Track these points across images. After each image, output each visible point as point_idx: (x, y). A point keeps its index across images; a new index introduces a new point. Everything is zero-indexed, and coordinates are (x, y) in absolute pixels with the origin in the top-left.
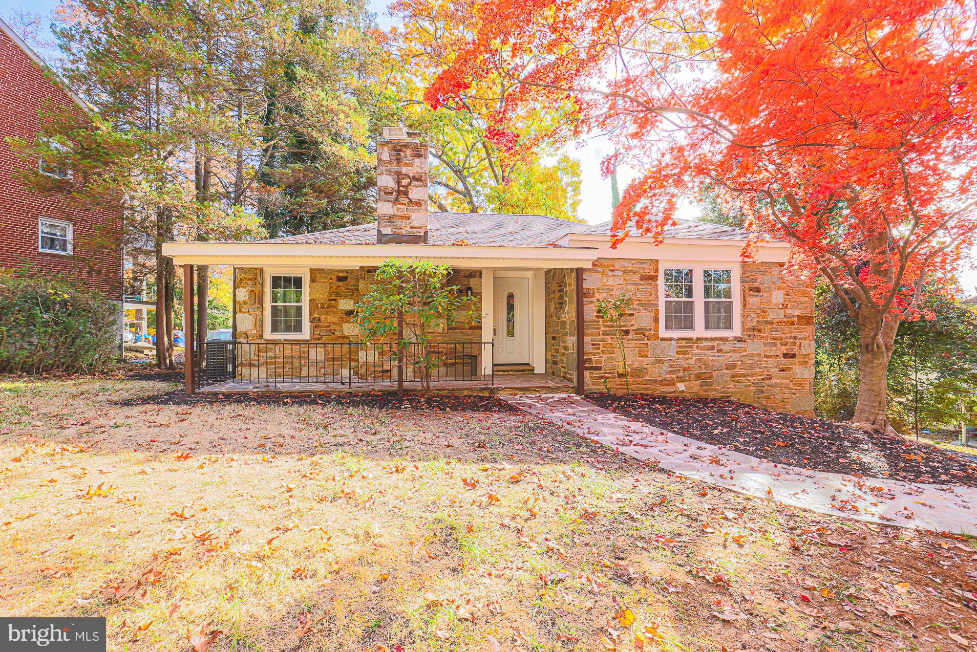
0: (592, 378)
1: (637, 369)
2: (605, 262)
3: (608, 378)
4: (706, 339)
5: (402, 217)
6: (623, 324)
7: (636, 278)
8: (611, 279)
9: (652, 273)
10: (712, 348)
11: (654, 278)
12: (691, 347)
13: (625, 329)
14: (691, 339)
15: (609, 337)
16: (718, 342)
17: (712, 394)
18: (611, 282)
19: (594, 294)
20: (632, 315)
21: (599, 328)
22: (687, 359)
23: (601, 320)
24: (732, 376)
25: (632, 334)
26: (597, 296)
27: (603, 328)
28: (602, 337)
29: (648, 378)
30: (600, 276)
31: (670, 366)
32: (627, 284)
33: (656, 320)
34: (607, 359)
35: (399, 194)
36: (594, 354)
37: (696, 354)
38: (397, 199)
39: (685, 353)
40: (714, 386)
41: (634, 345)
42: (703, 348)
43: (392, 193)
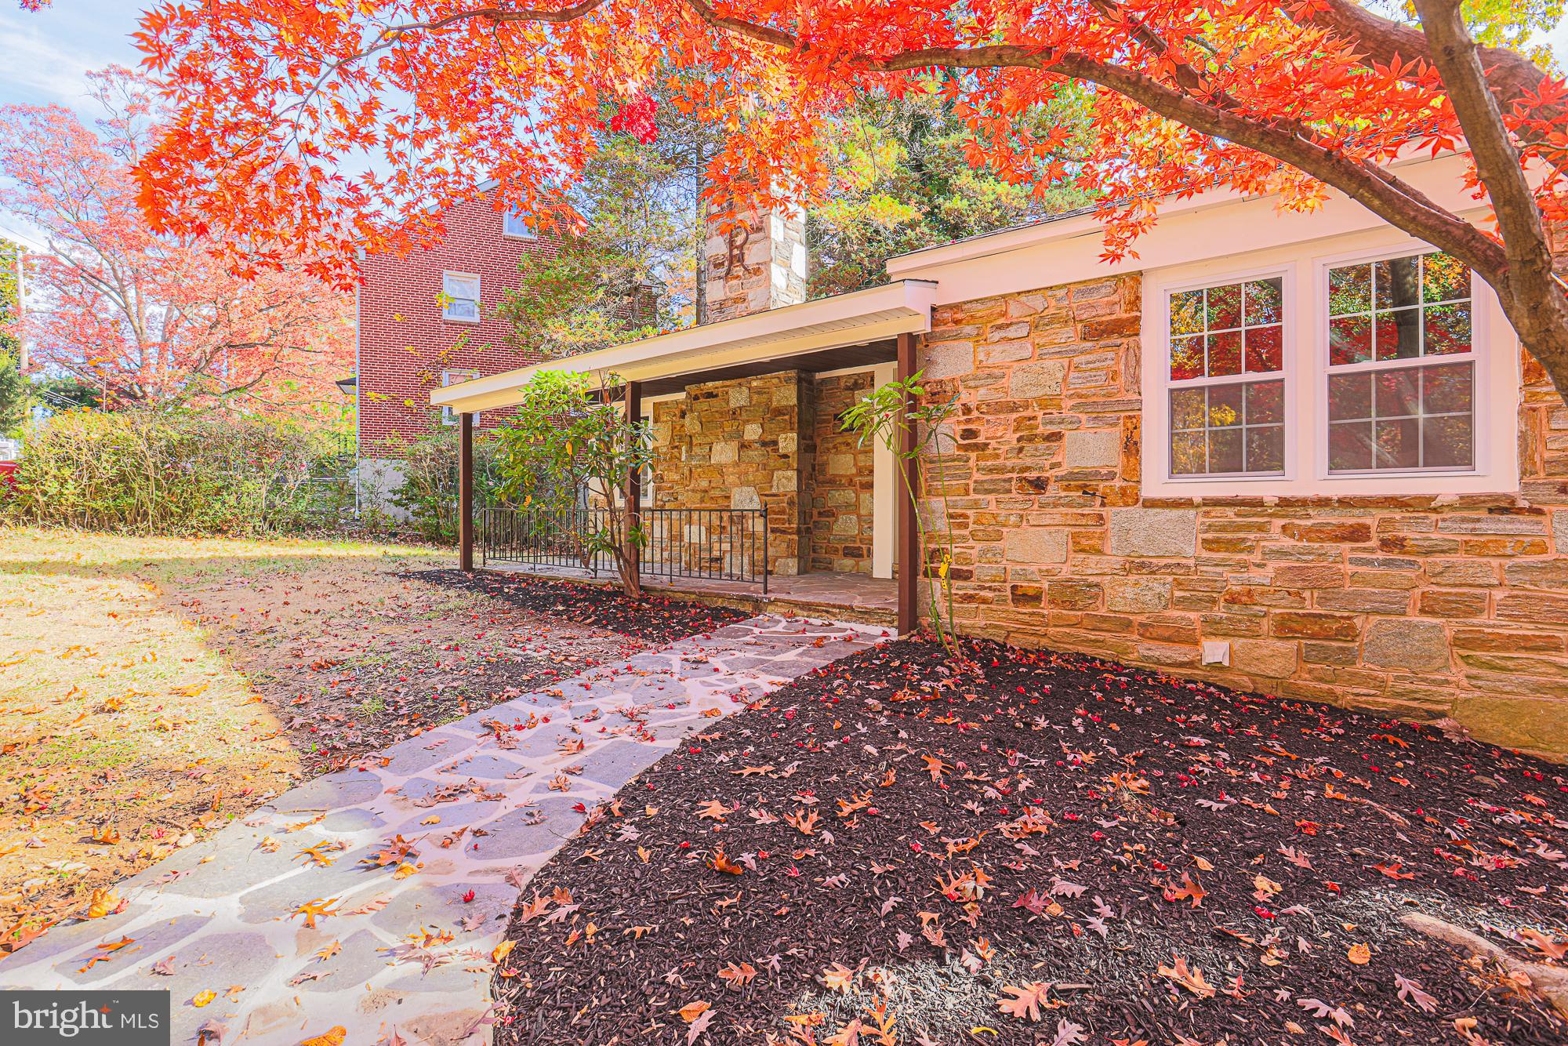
0: (948, 597)
1: (1068, 585)
2: (980, 310)
3: (984, 601)
4: (1323, 503)
5: (736, 301)
6: (1028, 462)
7: (1067, 335)
8: (999, 348)
9: (1121, 314)
10: (1358, 534)
11: (1128, 327)
12: (1261, 528)
13: (1034, 475)
14: (1258, 503)
15: (991, 497)
16: (1386, 514)
17: (1347, 694)
18: (998, 355)
19: (956, 391)
20: (1056, 437)
21: (969, 476)
22: (1244, 566)
23: (973, 455)
24: (1459, 642)
25: (1052, 490)
26: (965, 397)
27: (977, 476)
28: (973, 496)
29: (1103, 612)
30: (970, 345)
31: (1178, 584)
32: (1041, 357)
33: (1131, 447)
34: (984, 552)
35: (731, 263)
36: (952, 540)
37: (1282, 553)
38: (729, 272)
39: (1232, 546)
40: (1359, 667)
41: (1058, 519)
42: (1306, 534)
43: (722, 264)
